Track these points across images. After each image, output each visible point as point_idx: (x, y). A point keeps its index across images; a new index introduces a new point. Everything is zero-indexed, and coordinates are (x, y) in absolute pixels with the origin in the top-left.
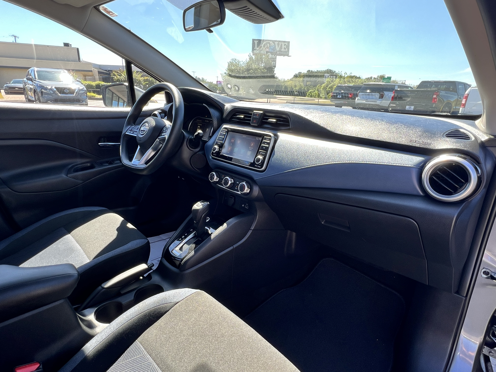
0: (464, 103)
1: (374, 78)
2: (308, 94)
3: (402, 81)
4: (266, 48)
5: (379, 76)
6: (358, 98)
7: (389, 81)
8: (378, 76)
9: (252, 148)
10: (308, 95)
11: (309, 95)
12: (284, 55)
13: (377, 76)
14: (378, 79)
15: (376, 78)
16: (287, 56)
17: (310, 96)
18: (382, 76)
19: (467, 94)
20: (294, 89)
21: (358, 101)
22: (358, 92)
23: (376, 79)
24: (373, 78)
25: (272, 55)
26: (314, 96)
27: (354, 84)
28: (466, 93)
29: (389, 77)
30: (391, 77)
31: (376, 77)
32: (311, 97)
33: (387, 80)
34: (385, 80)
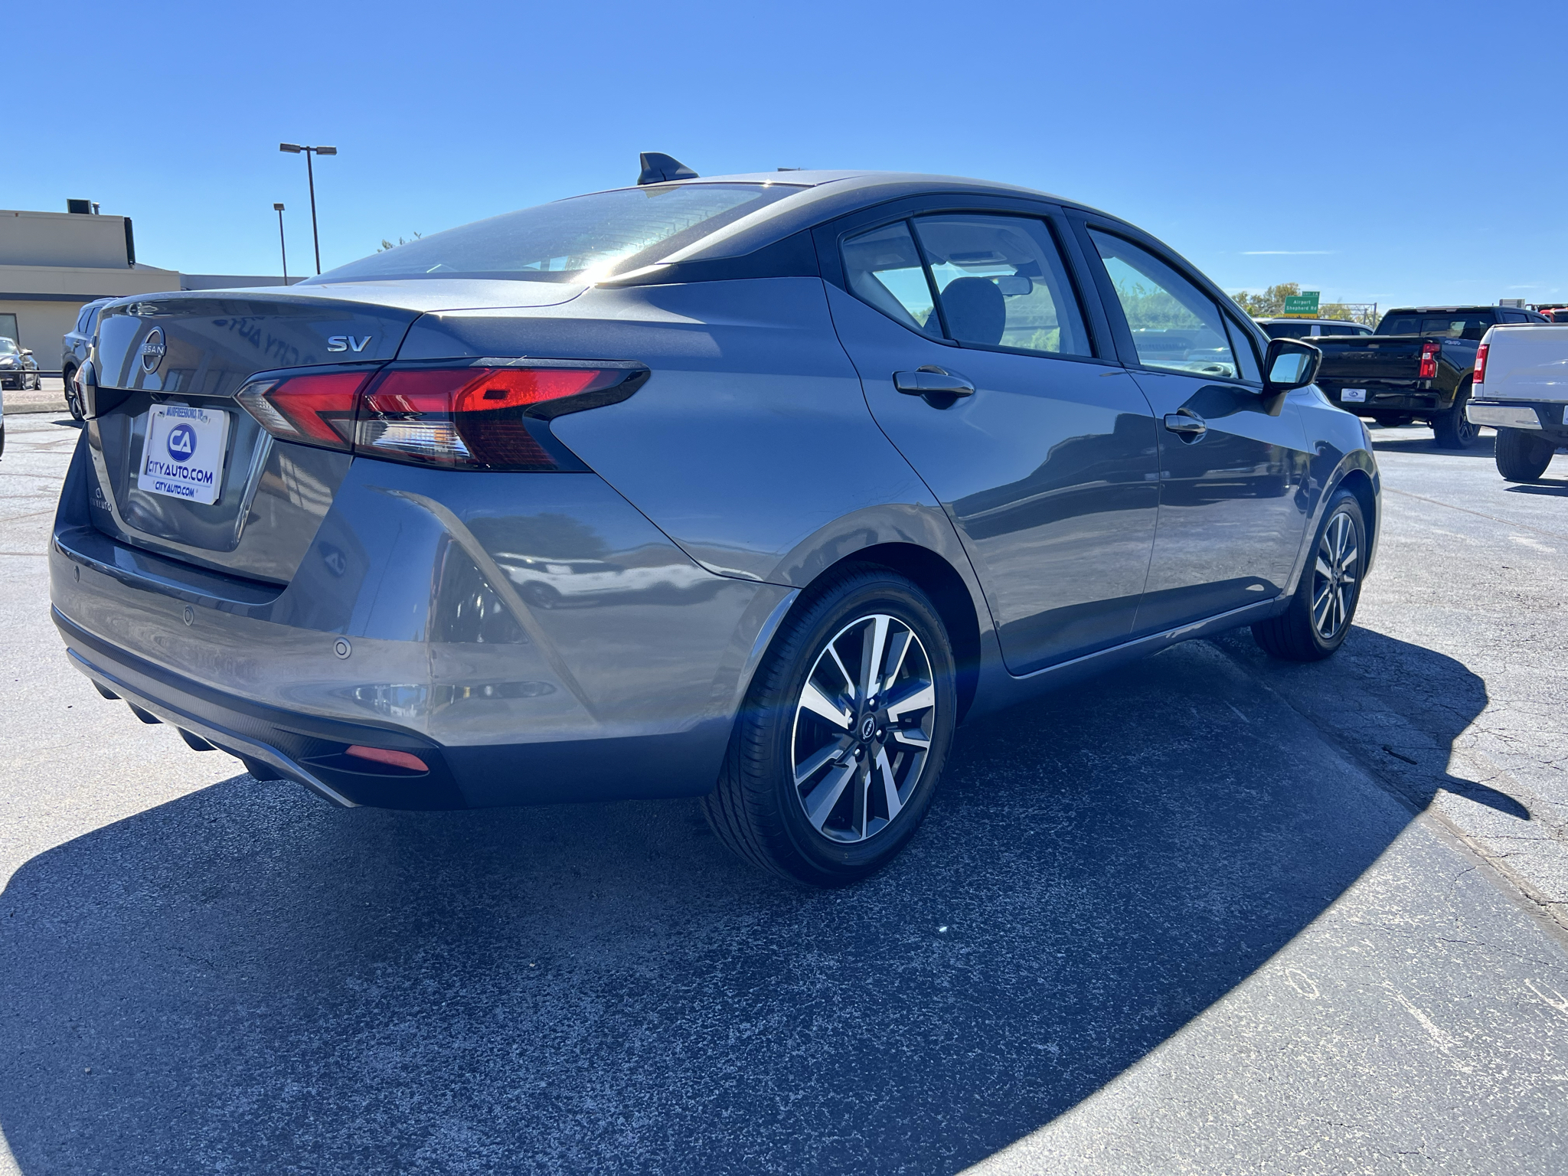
0: (1480, 369)
1: (1254, 298)
3: (1362, 308)
5: (1274, 287)
7: (1312, 308)
8: (1270, 288)
13: (1266, 290)
14: (1268, 300)
15: (1262, 297)
18: (1285, 289)
19: (1485, 345)
23: (1261, 300)
24: (1248, 298)
27: (1171, 325)
28: (1483, 342)
29: (1312, 293)
30: (1319, 293)
31: (1261, 292)
33: (1304, 306)
34: (1297, 305)
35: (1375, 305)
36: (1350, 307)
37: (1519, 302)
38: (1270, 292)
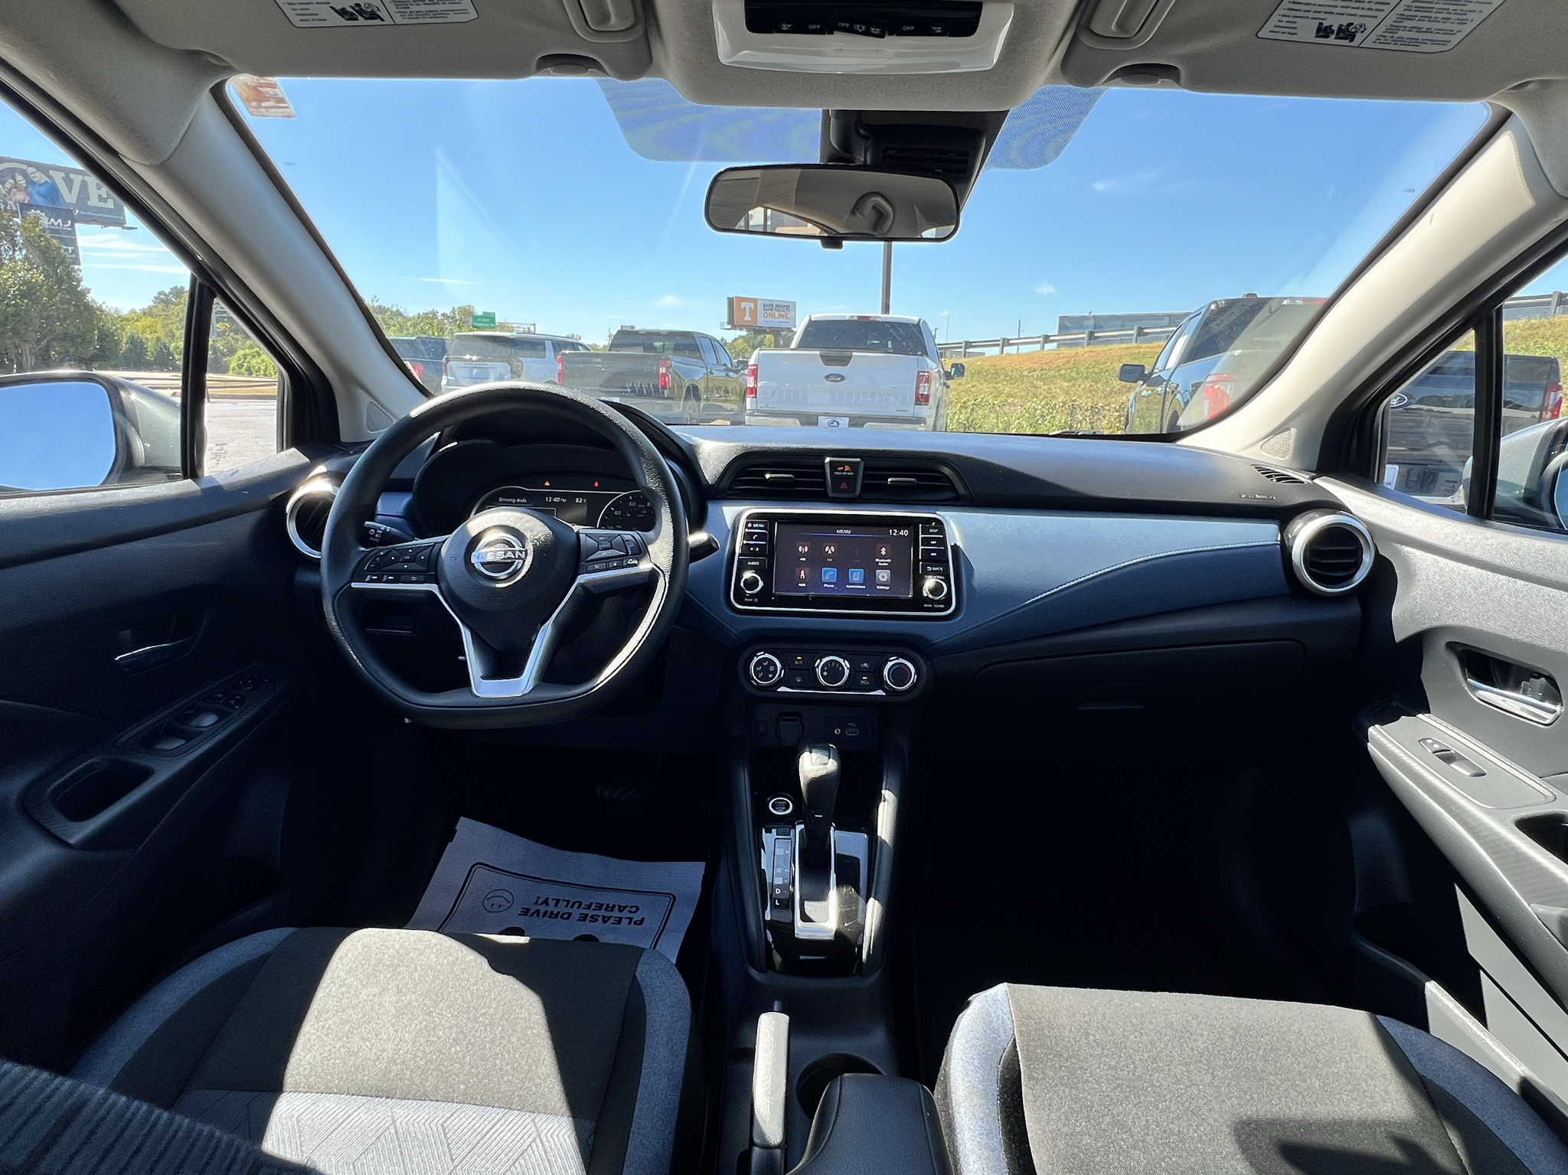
1: (444, 315)
2: (233, 365)
3: (525, 326)
4: (10, 190)
5: (456, 307)
6: (449, 378)
7: (495, 325)
8: (454, 308)
9: (889, 560)
10: (237, 368)
11: (241, 366)
12: (106, 223)
14: (454, 317)
15: (449, 315)
16: (120, 228)
17: (243, 370)
18: (466, 309)
19: (754, 365)
20: (173, 345)
21: (449, 387)
22: (444, 360)
25: (52, 220)
26: (262, 372)
29: (488, 313)
30: (493, 313)
32: (249, 371)
33: (485, 323)
34: (479, 322)
35: (534, 324)
36: (515, 326)
37: (632, 327)
38: (453, 311)
